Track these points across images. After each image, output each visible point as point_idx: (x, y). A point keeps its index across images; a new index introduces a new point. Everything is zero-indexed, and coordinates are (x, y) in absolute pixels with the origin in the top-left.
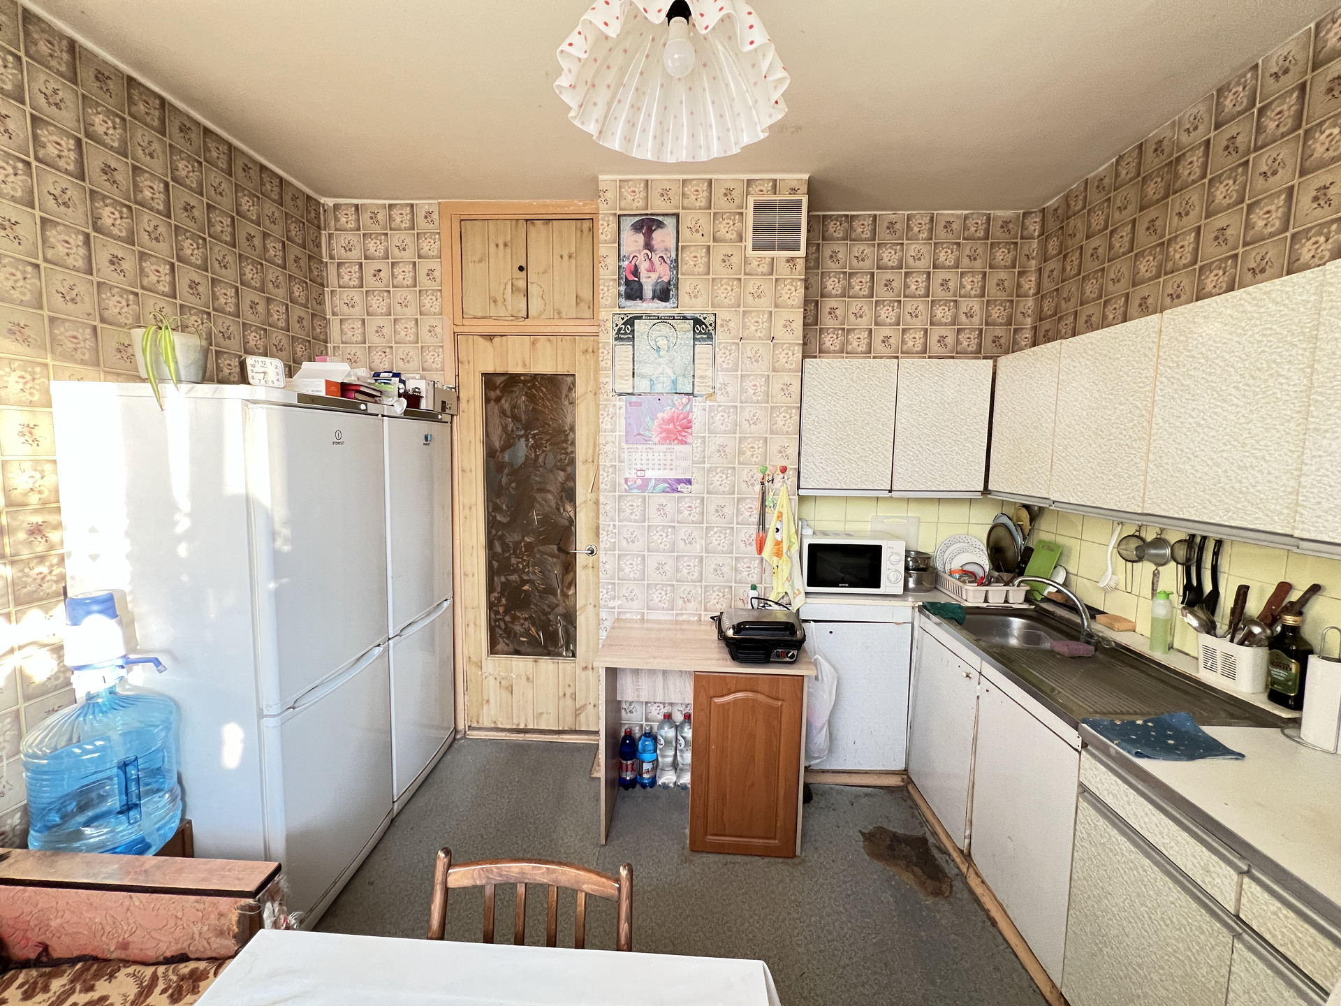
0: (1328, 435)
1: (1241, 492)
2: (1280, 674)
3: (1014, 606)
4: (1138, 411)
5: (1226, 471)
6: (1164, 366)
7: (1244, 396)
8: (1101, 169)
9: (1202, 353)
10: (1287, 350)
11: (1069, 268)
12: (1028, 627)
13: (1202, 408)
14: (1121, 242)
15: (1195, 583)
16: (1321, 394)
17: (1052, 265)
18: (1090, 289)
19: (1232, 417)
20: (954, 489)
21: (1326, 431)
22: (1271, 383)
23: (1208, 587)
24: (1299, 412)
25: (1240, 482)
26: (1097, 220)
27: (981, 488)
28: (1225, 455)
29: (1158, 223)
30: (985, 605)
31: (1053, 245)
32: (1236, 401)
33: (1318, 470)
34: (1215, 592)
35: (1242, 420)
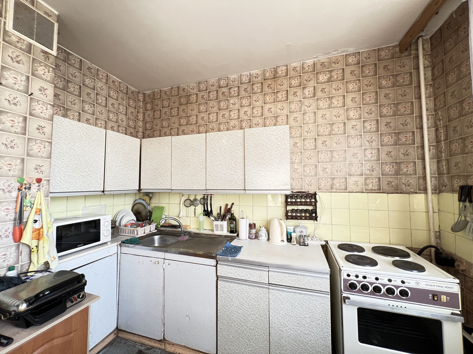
0: (249, 166)
1: (232, 181)
2: (232, 226)
3: (153, 232)
4: (202, 160)
5: (228, 176)
6: (208, 148)
7: (230, 157)
8: (166, 89)
9: (218, 146)
10: (238, 147)
11: (156, 115)
12: (161, 238)
13: (220, 160)
14: (174, 112)
15: (206, 209)
16: (247, 157)
17: (149, 112)
18: (165, 124)
19: (227, 162)
20: (129, 189)
21: (249, 165)
22: (235, 154)
23: (209, 210)
24: (242, 161)
25: (231, 178)
26: (166, 103)
27: (138, 189)
28: (227, 171)
29: (185, 110)
30: (145, 235)
31: (149, 106)
32: (228, 158)
33: (248, 174)
34: (211, 210)
35: (230, 163)
